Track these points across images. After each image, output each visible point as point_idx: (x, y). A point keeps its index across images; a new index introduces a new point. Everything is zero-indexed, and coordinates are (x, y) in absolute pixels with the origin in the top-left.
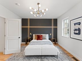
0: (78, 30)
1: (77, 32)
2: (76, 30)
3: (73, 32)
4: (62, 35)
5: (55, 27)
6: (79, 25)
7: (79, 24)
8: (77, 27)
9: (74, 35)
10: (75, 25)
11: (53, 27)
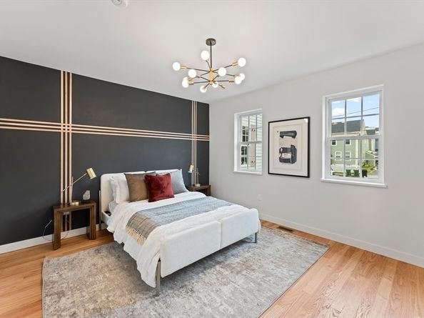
0: (291, 151)
1: (289, 156)
2: (284, 150)
3: (275, 155)
4: (235, 170)
5: (202, 138)
6: (294, 137)
7: (293, 134)
8: (288, 142)
9: (281, 163)
10: (282, 137)
11: (194, 137)
